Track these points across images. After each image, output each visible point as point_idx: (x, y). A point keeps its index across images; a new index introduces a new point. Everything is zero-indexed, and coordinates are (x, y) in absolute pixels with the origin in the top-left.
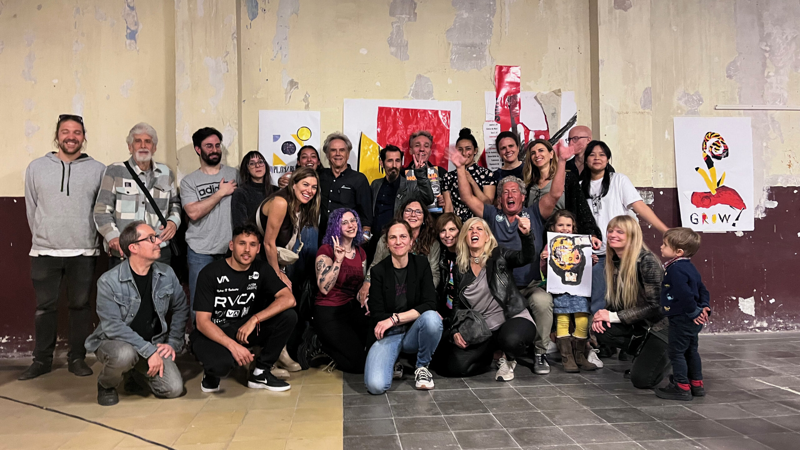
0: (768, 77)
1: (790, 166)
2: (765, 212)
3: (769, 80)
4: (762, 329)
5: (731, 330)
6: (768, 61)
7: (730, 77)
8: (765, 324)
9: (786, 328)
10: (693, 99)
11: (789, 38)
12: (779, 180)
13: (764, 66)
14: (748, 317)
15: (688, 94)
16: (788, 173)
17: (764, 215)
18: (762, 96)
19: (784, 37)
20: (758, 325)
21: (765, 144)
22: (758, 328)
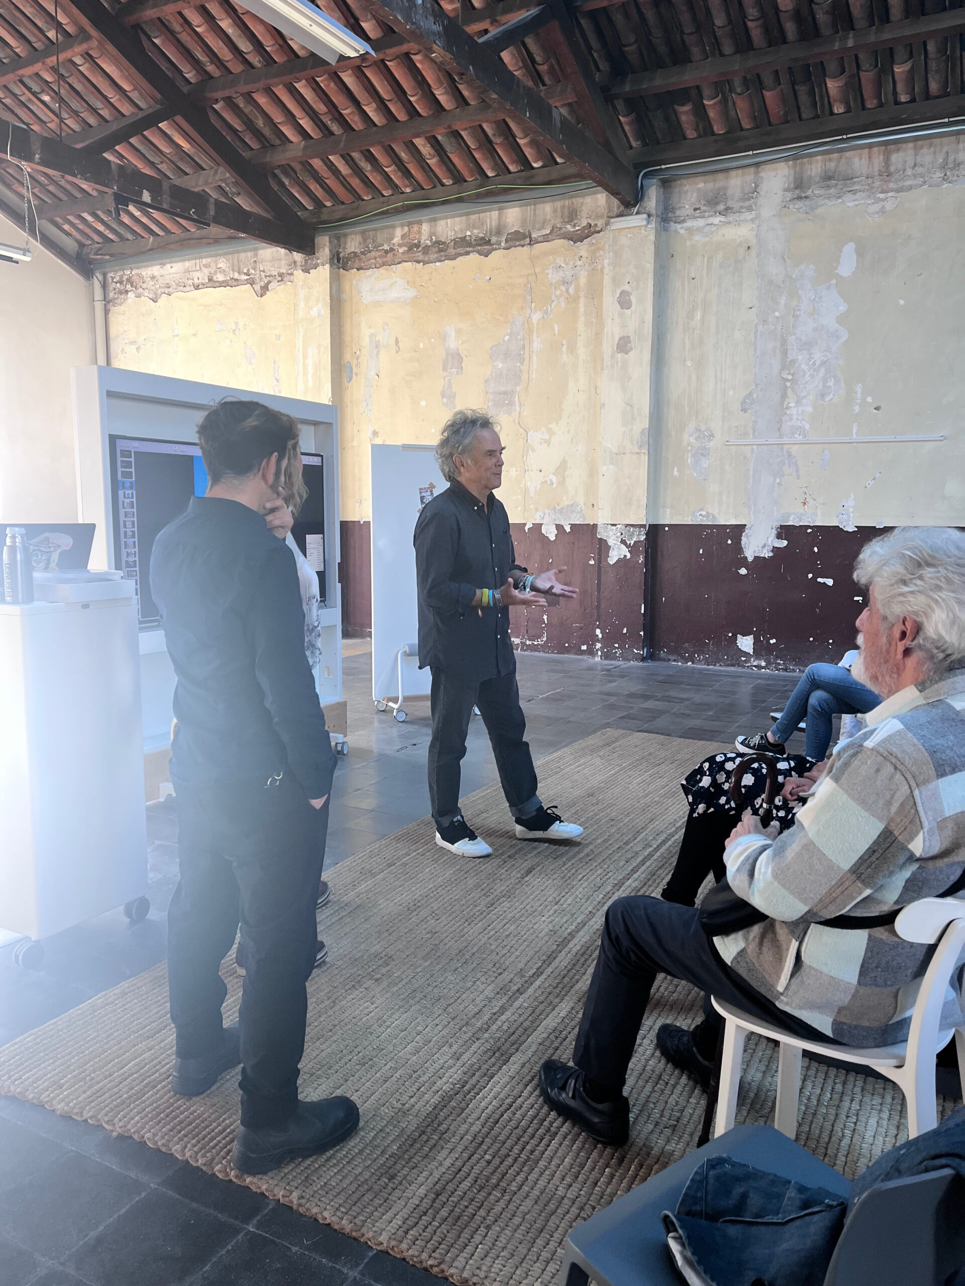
0: (788, 408)
1: (805, 503)
2: (772, 551)
3: (788, 412)
4: (759, 667)
5: (728, 665)
6: (789, 391)
7: (744, 410)
8: (763, 664)
9: (786, 670)
10: (704, 435)
11: (818, 363)
12: (791, 518)
13: (784, 396)
14: (746, 654)
15: (700, 430)
16: (802, 511)
17: (771, 554)
18: (779, 429)
19: (811, 362)
20: (755, 664)
21: (778, 481)
22: (755, 666)
